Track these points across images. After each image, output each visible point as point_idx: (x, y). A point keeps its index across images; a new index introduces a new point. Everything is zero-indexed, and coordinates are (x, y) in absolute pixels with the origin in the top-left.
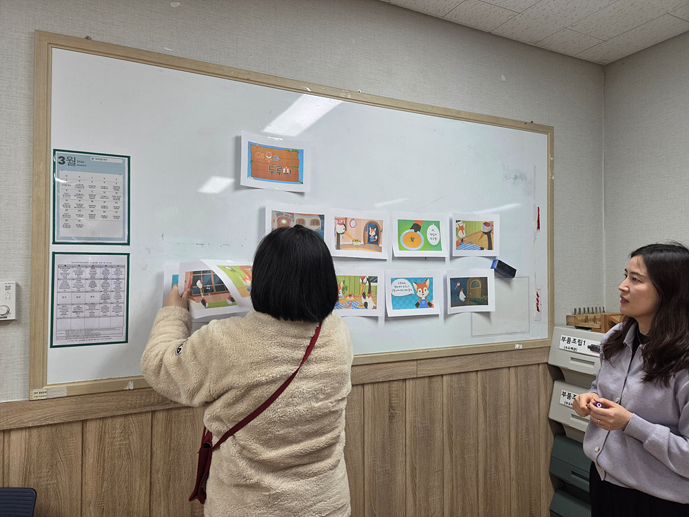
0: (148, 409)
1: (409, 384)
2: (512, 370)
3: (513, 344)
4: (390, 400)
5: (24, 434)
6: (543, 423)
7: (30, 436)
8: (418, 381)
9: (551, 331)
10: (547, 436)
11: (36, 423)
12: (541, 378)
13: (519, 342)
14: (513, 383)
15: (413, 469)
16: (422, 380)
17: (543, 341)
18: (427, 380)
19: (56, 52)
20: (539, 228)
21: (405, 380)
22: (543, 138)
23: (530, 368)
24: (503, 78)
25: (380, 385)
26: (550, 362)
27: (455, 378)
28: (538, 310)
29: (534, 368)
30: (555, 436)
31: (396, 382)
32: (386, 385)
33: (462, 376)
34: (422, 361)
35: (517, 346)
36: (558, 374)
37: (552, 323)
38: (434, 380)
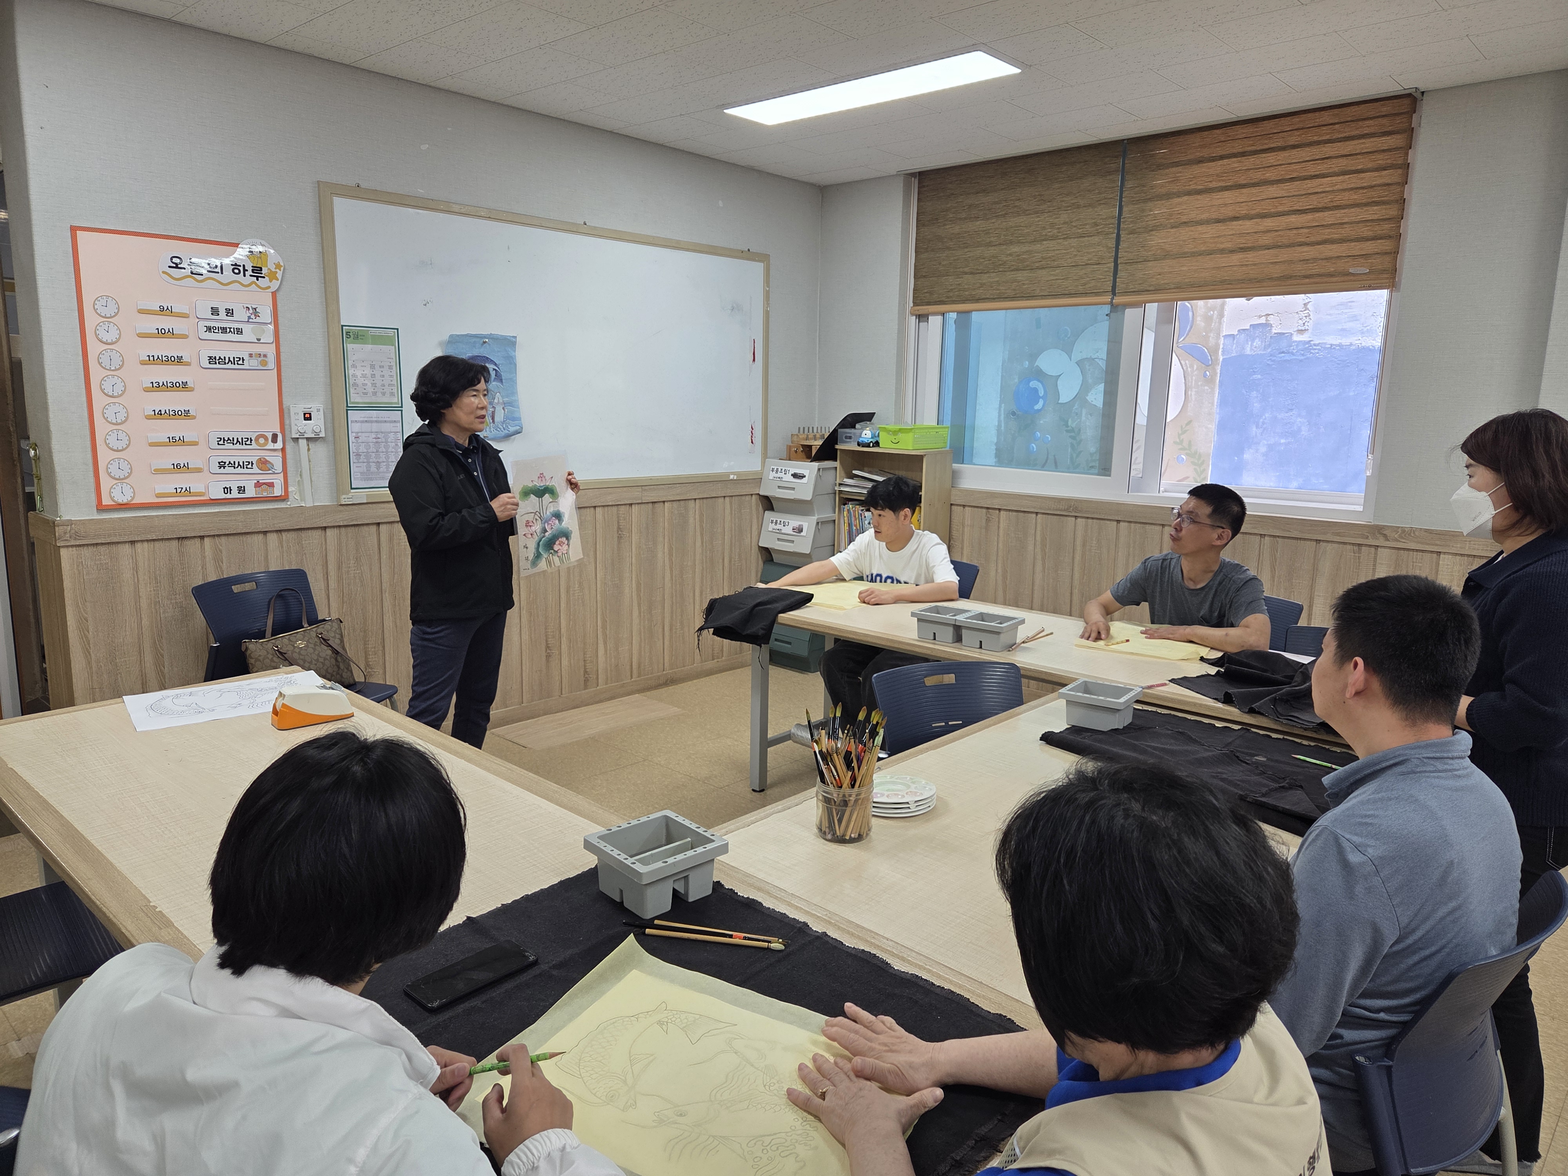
1: (635, 508)
2: (727, 499)
3: (728, 474)
4: (618, 522)
5: (336, 531)
6: (755, 551)
7: (340, 533)
8: (643, 506)
9: (763, 463)
10: (758, 563)
11: (345, 523)
12: (754, 508)
13: (733, 473)
14: (728, 511)
15: (638, 585)
16: (646, 506)
17: (756, 473)
18: (650, 505)
19: (337, 200)
20: (754, 360)
21: (631, 505)
22: (759, 267)
23: (744, 498)
24: (721, 204)
25: (609, 508)
26: (762, 493)
27: (675, 504)
28: (752, 442)
29: (748, 498)
30: (764, 563)
31: (623, 507)
32: (615, 508)
33: (682, 503)
34: (646, 488)
35: (732, 477)
36: (768, 503)
37: (765, 456)
38: (656, 505)
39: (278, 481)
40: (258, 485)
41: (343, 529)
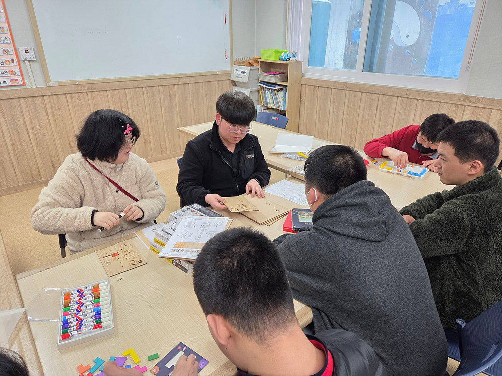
0: (85, 91)
1: (176, 86)
2: (216, 82)
3: (216, 72)
4: (169, 92)
5: (48, 97)
8: (179, 85)
9: (232, 67)
12: (228, 85)
13: (218, 71)
14: (217, 87)
16: (181, 85)
17: (229, 71)
18: (183, 85)
20: (226, 23)
21: (174, 85)
23: (223, 81)
25: (165, 86)
26: (231, 79)
27: (193, 85)
28: (226, 58)
29: (226, 81)
31: (171, 86)
32: (167, 86)
33: (197, 84)
34: (180, 78)
35: (218, 73)
36: (234, 83)
37: (232, 64)
38: (186, 85)
39: (20, 79)
40: (11, 80)
41: (51, 97)
